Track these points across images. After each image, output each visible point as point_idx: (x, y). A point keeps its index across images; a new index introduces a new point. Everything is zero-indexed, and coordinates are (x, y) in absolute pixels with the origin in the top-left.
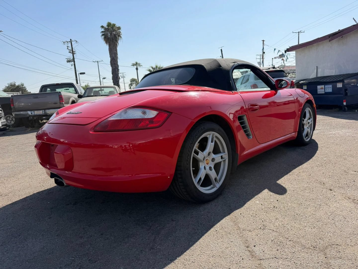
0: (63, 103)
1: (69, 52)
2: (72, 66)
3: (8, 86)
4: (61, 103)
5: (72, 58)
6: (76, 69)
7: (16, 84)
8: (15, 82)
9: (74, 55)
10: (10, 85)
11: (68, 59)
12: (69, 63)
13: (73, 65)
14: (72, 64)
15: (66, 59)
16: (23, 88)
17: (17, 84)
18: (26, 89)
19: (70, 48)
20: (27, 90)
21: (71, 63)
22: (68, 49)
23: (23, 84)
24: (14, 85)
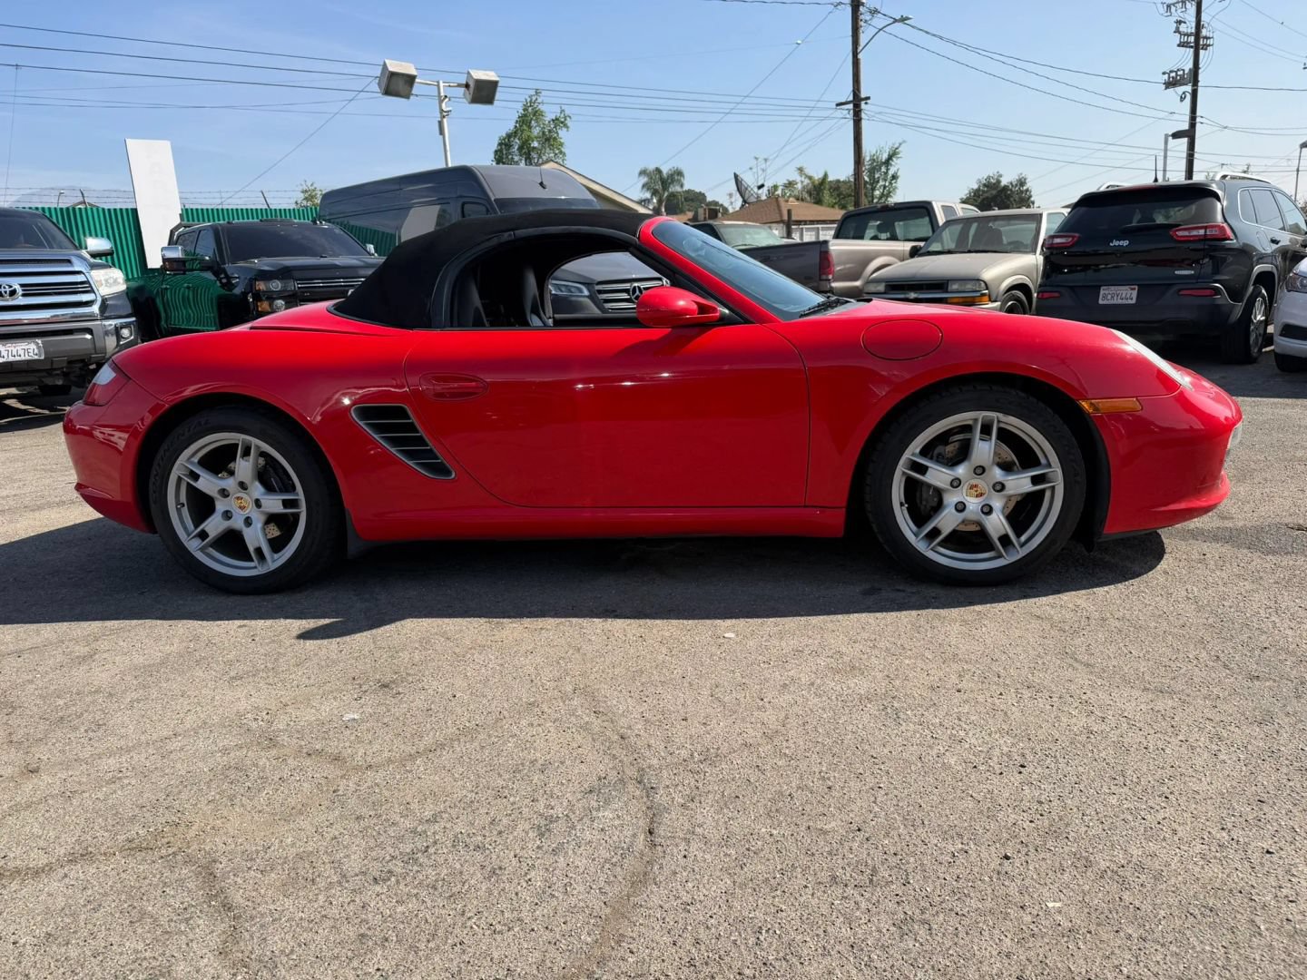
0: (830, 277)
1: (1179, 46)
2: (1182, 99)
3: (978, 190)
4: (824, 277)
5: (1189, 66)
6: (1199, 113)
7: (1001, 179)
8: (1001, 172)
9: (1202, 52)
10: (985, 185)
11: (1173, 74)
12: (1171, 90)
13: (1189, 97)
14: (1184, 93)
15: (1164, 73)
16: (1022, 192)
17: (1004, 182)
18: (1030, 197)
19: (1189, 27)
20: (1032, 199)
21: (1181, 89)
22: (1177, 31)
23: (1025, 179)
24: (994, 184)
